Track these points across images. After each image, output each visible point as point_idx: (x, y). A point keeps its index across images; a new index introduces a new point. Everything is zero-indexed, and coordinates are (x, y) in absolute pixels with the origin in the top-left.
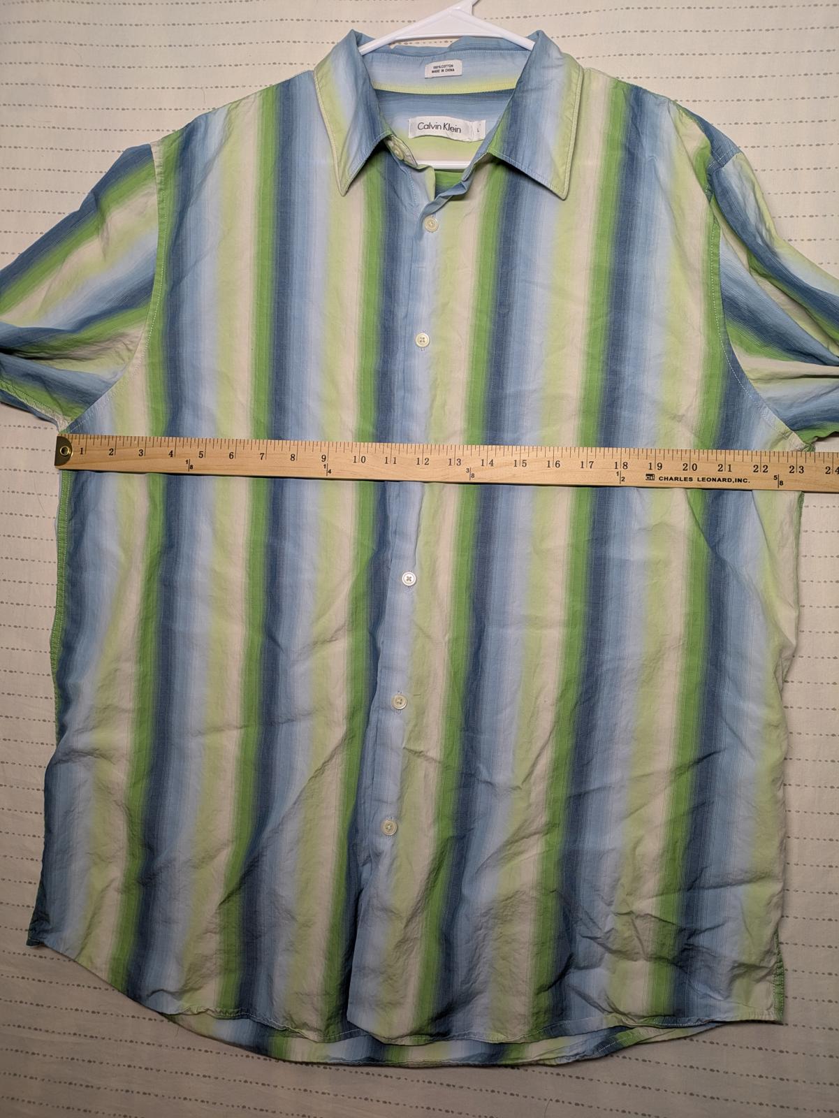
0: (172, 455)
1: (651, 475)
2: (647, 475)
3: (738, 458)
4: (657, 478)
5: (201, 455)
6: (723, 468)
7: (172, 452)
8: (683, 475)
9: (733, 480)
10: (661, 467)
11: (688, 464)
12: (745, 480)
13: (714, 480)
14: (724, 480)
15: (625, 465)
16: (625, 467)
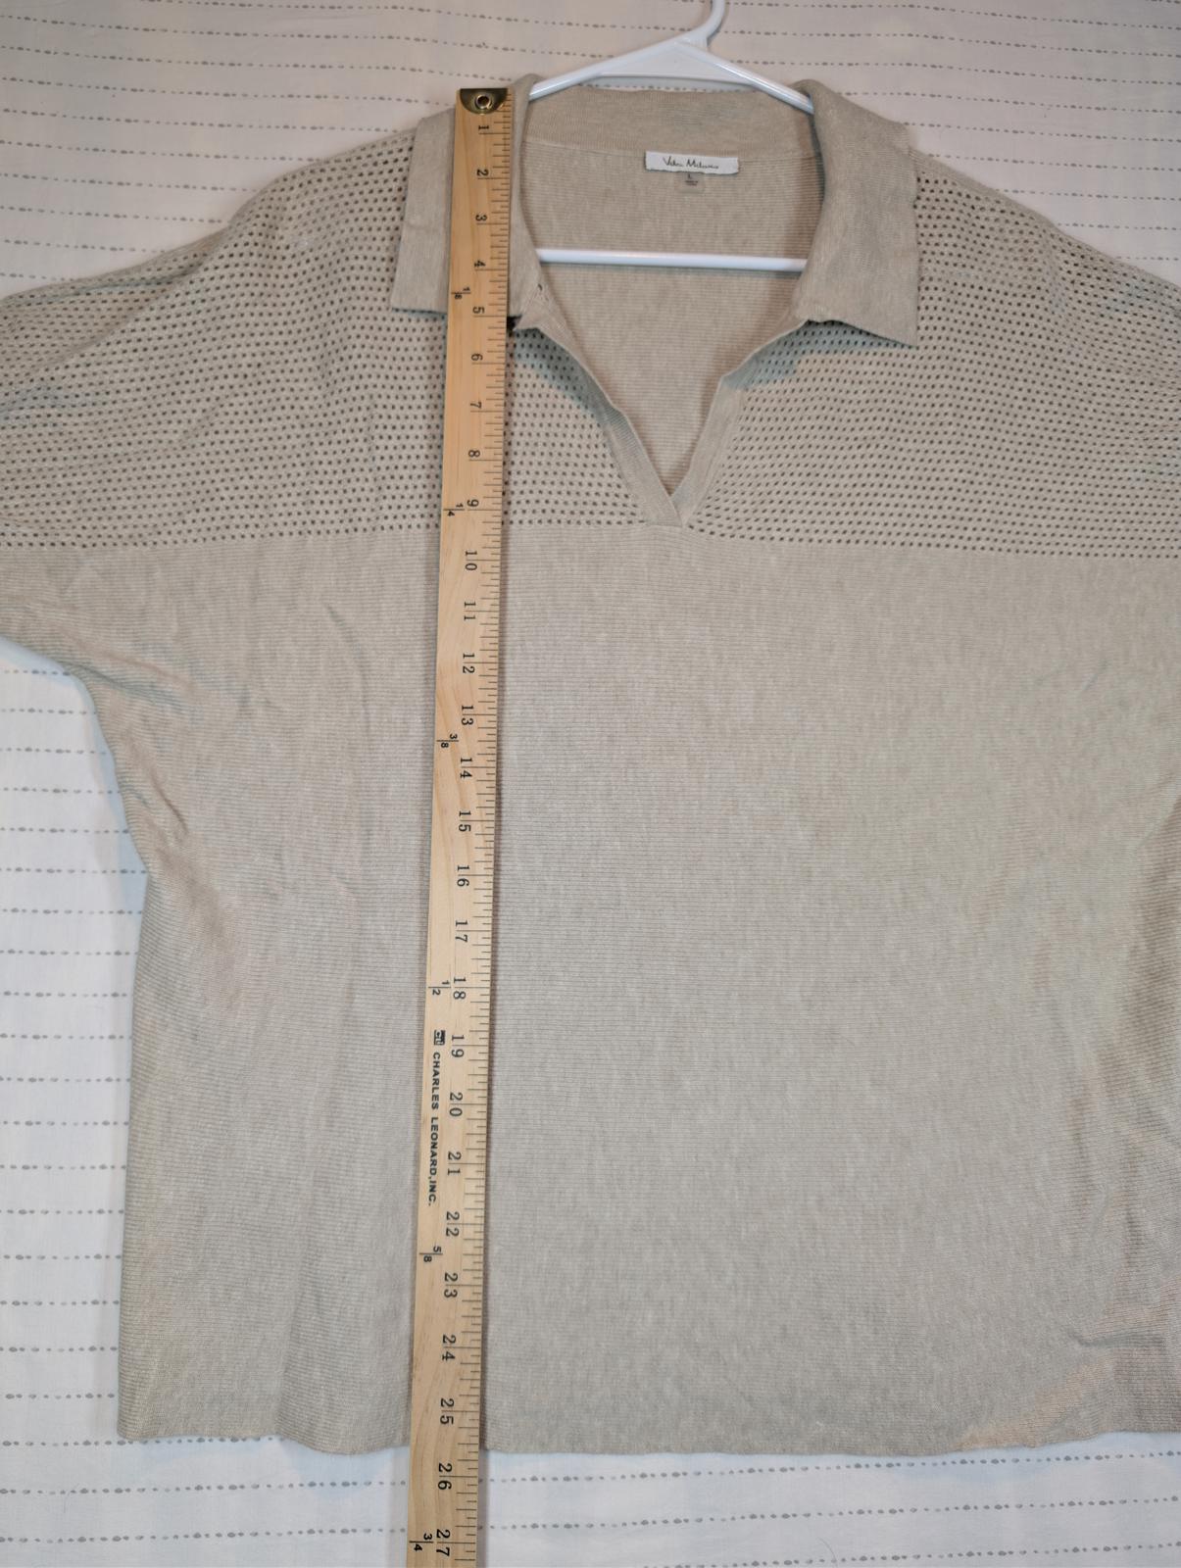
0: (479, 265)
1: (443, 1040)
2: (443, 1033)
3: (472, 1187)
4: (438, 1049)
5: (478, 310)
6: (454, 1161)
7: (483, 264)
8: (443, 1093)
9: (433, 1179)
10: (457, 1056)
11: (463, 1101)
12: (432, 1197)
13: (434, 1146)
14: (434, 1163)
15: (460, 995)
16: (457, 995)
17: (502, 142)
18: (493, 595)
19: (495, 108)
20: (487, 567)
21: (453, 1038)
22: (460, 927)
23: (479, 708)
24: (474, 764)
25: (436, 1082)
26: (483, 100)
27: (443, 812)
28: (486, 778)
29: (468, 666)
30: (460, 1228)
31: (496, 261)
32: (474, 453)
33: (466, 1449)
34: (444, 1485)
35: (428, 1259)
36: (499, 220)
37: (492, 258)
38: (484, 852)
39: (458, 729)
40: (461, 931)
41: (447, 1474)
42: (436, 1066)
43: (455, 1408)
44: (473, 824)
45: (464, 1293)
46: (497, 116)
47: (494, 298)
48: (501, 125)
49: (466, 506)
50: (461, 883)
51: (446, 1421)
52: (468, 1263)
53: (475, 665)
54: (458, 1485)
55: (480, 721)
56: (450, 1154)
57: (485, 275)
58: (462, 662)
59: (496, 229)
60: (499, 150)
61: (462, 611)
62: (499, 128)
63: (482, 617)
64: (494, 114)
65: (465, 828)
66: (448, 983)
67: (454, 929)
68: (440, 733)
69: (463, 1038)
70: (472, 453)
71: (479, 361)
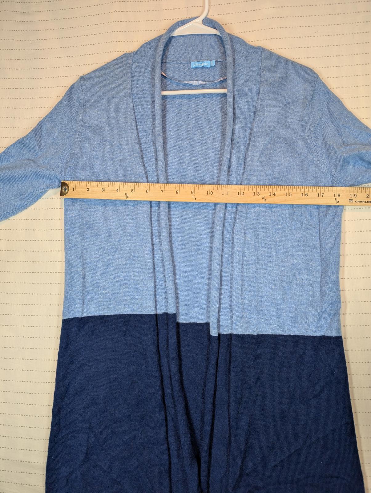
0: (118, 191)
1: (351, 200)
2: (349, 200)
4: (354, 201)
5: (132, 191)
7: (118, 189)
8: (366, 200)
10: (356, 196)
15: (339, 195)
16: (339, 196)
17: (79, 184)
18: (220, 187)
19: (67, 185)
20: (212, 188)
21: (351, 197)
22: (319, 195)
23: (255, 191)
24: (271, 192)
25: (363, 202)
26: (65, 189)
27: (286, 201)
28: (275, 189)
29: (242, 194)
32: (177, 192)
36: (104, 185)
37: (116, 187)
38: (297, 189)
39: (261, 196)
40: (321, 195)
42: (359, 202)
44: (289, 192)
46: (70, 185)
47: (129, 186)
49: (193, 195)
50: (307, 195)
53: (242, 192)
55: (258, 190)
57: (122, 189)
58: (240, 195)
59: (107, 186)
60: (81, 185)
61: (225, 196)
62: (74, 185)
63: (227, 190)
65: (290, 194)
66: (335, 199)
67: (320, 197)
68: (262, 202)
69: (351, 194)
70: (177, 193)
71: (149, 191)
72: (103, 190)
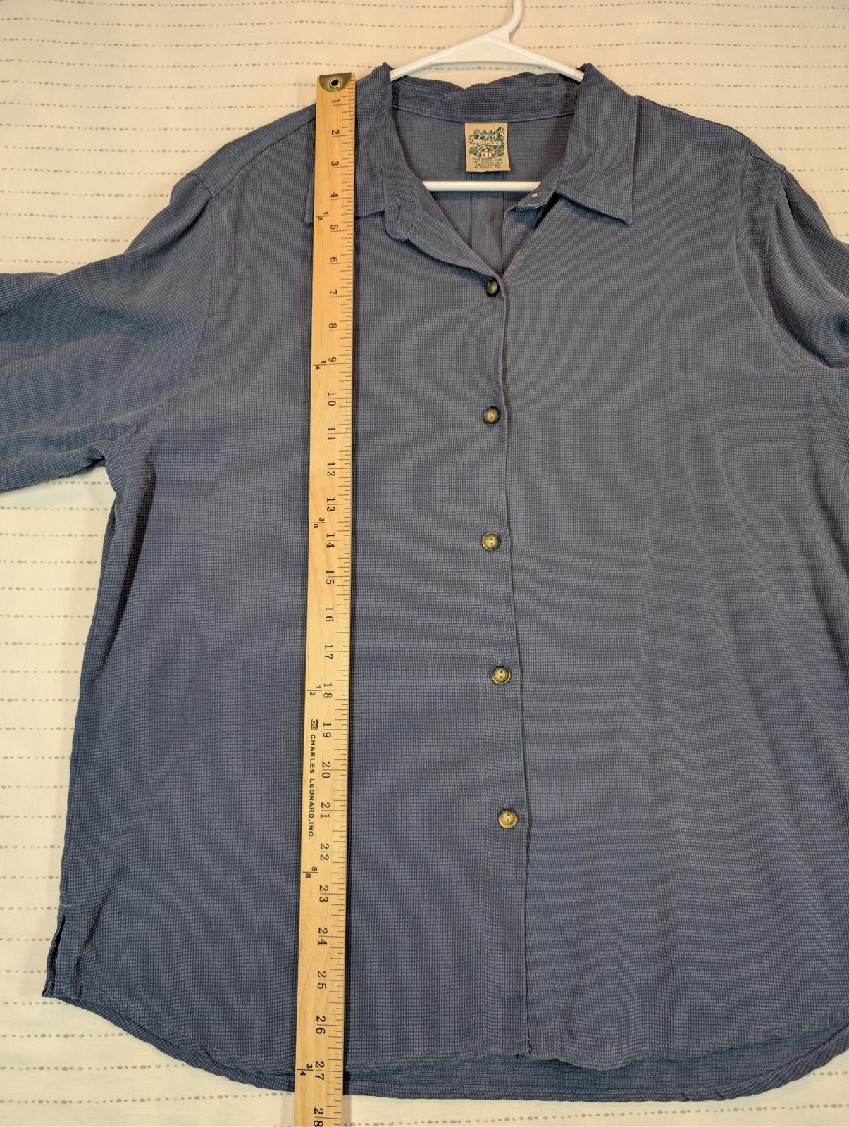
17: (348, 110)
18: (346, 422)
19: (343, 87)
20: (343, 402)
21: (324, 725)
22: (328, 649)
23: (338, 500)
24: (335, 538)
25: (313, 755)
26: (335, 83)
27: (316, 571)
28: (344, 547)
29: (331, 471)
30: (329, 854)
31: (345, 193)
32: (333, 326)
33: (335, 1006)
34: (320, 1030)
35: (308, 876)
36: (347, 164)
37: (343, 191)
38: (343, 597)
39: (325, 515)
40: (328, 652)
41: (323, 1023)
42: (313, 743)
43: (327, 978)
44: (335, 579)
45: (333, 899)
46: (345, 92)
47: (345, 218)
48: (348, 98)
49: (328, 362)
50: (328, 619)
51: (321, 986)
52: (335, 878)
53: (336, 471)
54: (329, 1030)
55: (339, 509)
56: (322, 804)
57: (338, 203)
58: (327, 469)
59: (345, 171)
60: (347, 116)
61: (326, 434)
62: (346, 100)
63: (340, 438)
64: (343, 91)
65: (331, 582)
66: (320, 687)
67: (324, 650)
68: (313, 518)
69: (330, 724)
70: (331, 326)
71: (335, 262)
72: (334, 164)
